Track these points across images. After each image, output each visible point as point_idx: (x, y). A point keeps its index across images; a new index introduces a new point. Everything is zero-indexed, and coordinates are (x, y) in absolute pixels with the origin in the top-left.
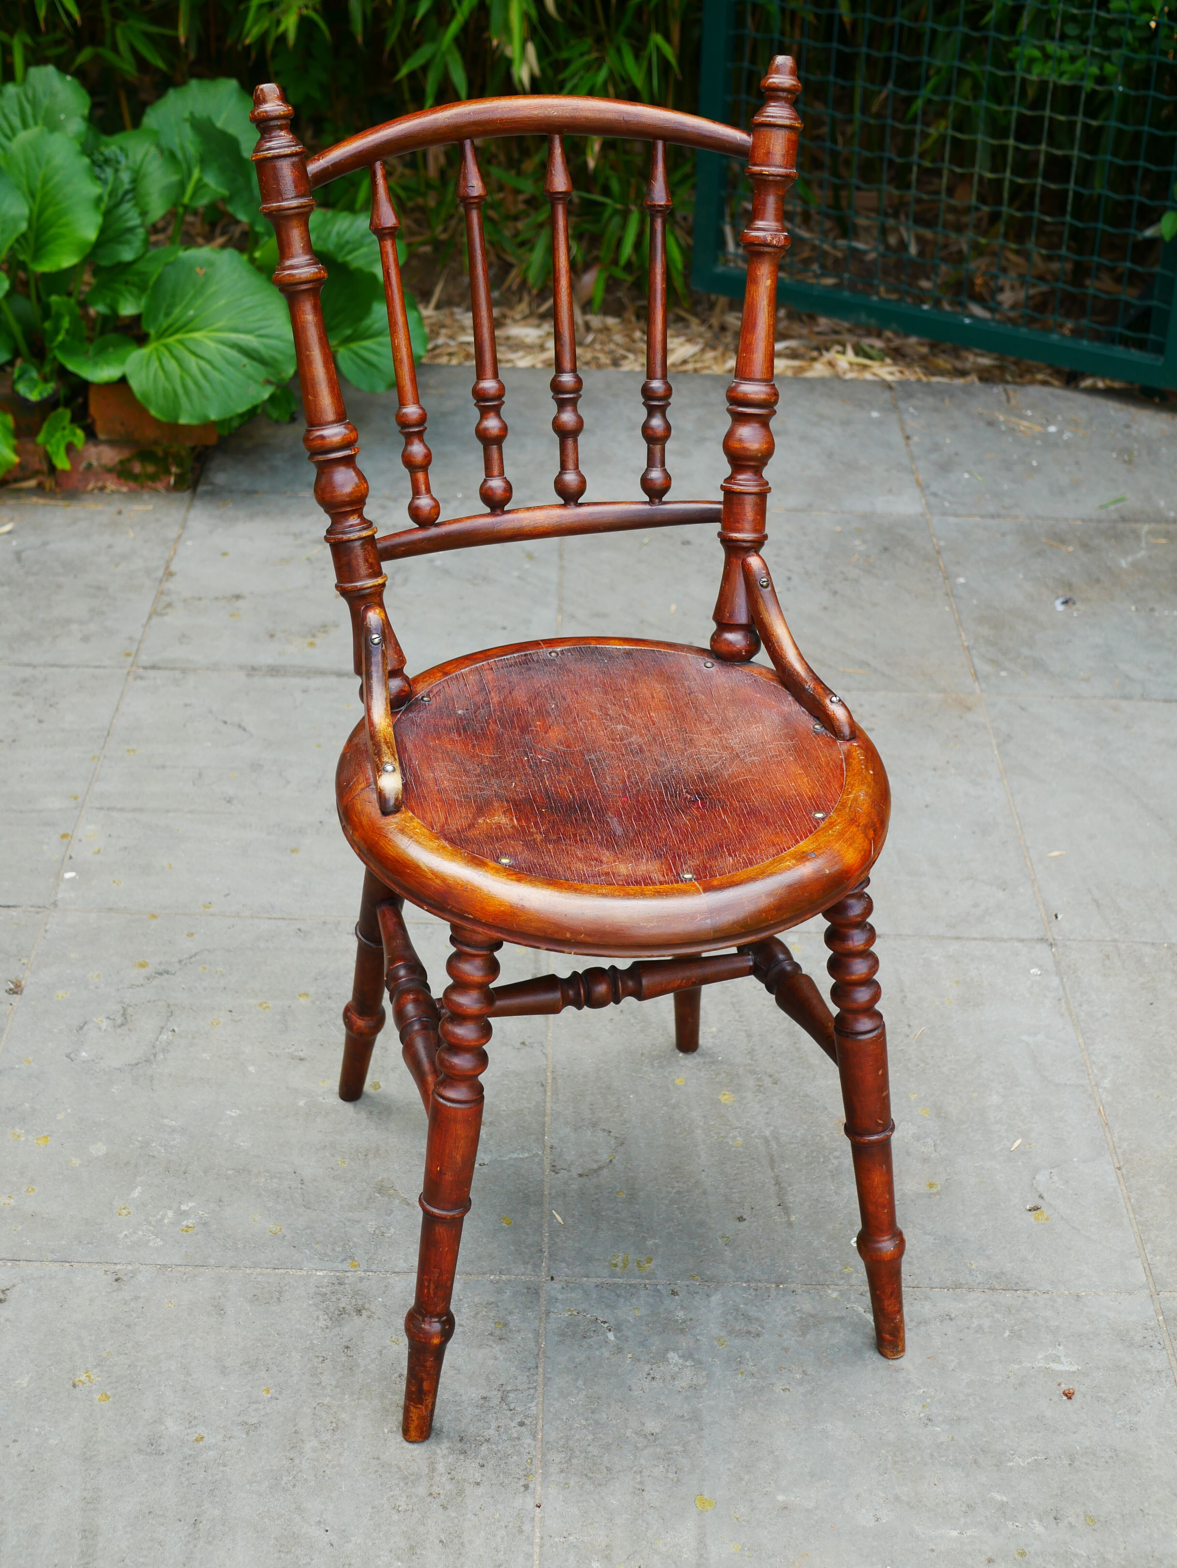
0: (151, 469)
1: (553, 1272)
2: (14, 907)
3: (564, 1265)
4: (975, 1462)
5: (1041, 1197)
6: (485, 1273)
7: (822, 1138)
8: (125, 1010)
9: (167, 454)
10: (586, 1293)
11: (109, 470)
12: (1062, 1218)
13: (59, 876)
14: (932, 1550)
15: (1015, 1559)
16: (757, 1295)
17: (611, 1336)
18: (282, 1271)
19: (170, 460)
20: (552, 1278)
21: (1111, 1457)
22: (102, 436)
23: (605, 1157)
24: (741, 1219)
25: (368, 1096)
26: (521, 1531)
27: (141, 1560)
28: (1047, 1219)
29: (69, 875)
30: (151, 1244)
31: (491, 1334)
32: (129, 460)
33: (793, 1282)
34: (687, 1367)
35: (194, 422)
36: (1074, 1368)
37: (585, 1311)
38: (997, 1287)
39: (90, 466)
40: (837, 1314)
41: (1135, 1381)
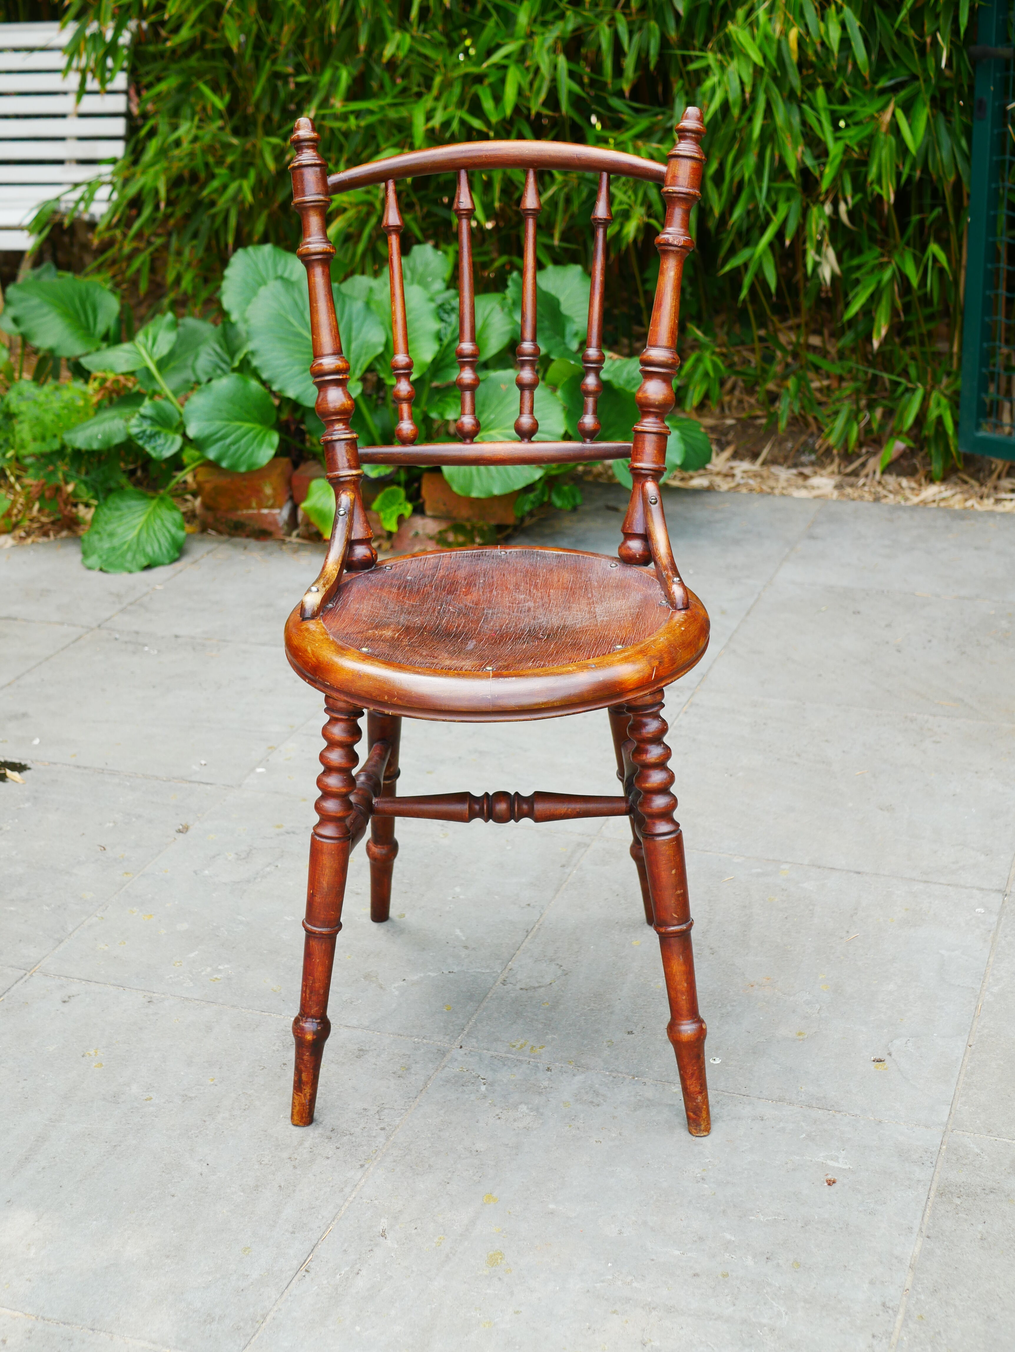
0: (461, 539)
1: (463, 1044)
2: (211, 784)
3: (475, 1040)
4: (724, 1211)
5: (890, 1054)
6: (412, 1036)
7: (728, 992)
8: (251, 850)
9: (473, 527)
10: (481, 1059)
11: (431, 538)
12: (899, 1070)
13: (253, 770)
14: (653, 1260)
15: (717, 1277)
16: (613, 1081)
17: (483, 1088)
18: (267, 1014)
19: (476, 533)
20: (461, 1047)
21: (841, 1228)
22: (429, 513)
23: (548, 980)
24: (630, 1033)
25: (393, 921)
26: (342, 1190)
27: (67, 1160)
28: (885, 1069)
29: (260, 770)
30: (185, 985)
31: (394, 1073)
32: (446, 531)
33: (647, 1077)
34: (530, 1115)
35: (482, 496)
36: (847, 1167)
37: (473, 1070)
38: (814, 1105)
39: (417, 534)
40: (670, 1102)
41: (894, 1184)
